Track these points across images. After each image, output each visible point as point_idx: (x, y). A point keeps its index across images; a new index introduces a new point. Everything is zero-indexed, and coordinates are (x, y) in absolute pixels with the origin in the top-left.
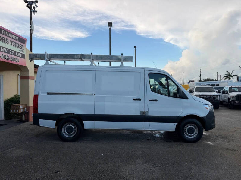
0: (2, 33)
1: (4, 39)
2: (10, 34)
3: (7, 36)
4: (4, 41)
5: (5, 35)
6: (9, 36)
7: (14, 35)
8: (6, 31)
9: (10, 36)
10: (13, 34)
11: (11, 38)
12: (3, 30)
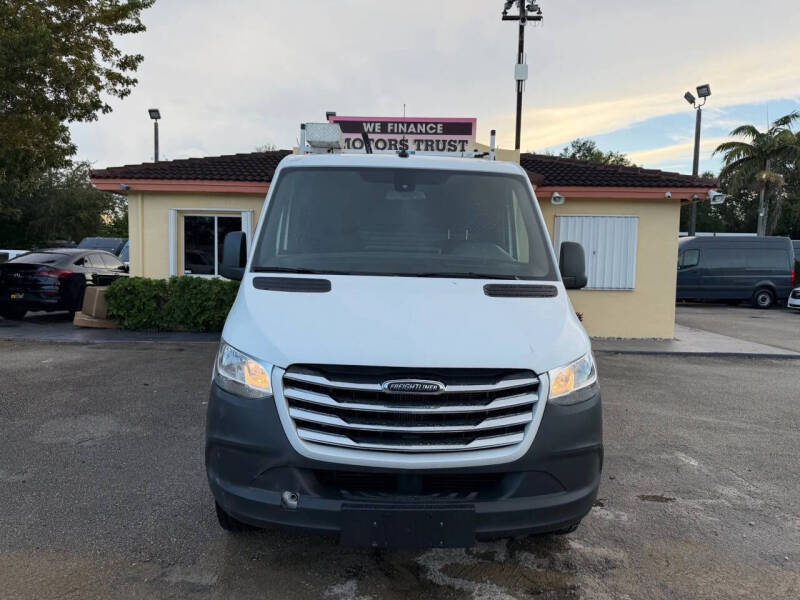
0: (389, 130)
1: (393, 142)
2: (412, 126)
3: (402, 132)
5: (398, 133)
6: (410, 130)
7: (427, 124)
8: (398, 123)
9: (414, 130)
10: (421, 124)
11: (417, 133)
12: (389, 125)
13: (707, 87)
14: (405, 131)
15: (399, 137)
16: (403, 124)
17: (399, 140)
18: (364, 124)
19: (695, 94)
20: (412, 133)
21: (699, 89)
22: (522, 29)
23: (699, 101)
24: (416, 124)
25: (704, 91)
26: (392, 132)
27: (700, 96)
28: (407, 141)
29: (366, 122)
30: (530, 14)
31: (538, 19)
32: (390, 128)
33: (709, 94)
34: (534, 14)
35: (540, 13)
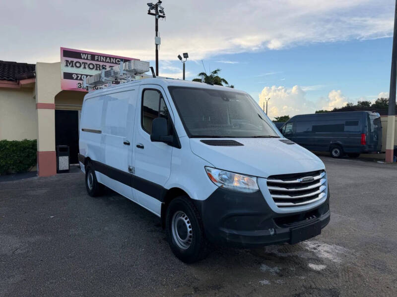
0: (96, 59)
1: (98, 66)
2: (108, 59)
3: (103, 61)
4: (98, 68)
5: (101, 61)
6: (107, 61)
7: (116, 59)
8: (101, 56)
9: (109, 61)
10: (113, 58)
11: (111, 63)
12: (96, 56)
13: (187, 54)
14: (104, 61)
15: (101, 64)
16: (103, 57)
17: (101, 65)
18: (82, 54)
19: (182, 56)
20: (108, 62)
21: (184, 54)
22: (157, 20)
23: (184, 59)
24: (110, 58)
25: (186, 55)
26: (98, 60)
27: (184, 57)
28: (105, 66)
29: (83, 54)
30: (160, 14)
31: (163, 17)
32: (96, 58)
33: (188, 57)
34: (162, 14)
35: (164, 14)
